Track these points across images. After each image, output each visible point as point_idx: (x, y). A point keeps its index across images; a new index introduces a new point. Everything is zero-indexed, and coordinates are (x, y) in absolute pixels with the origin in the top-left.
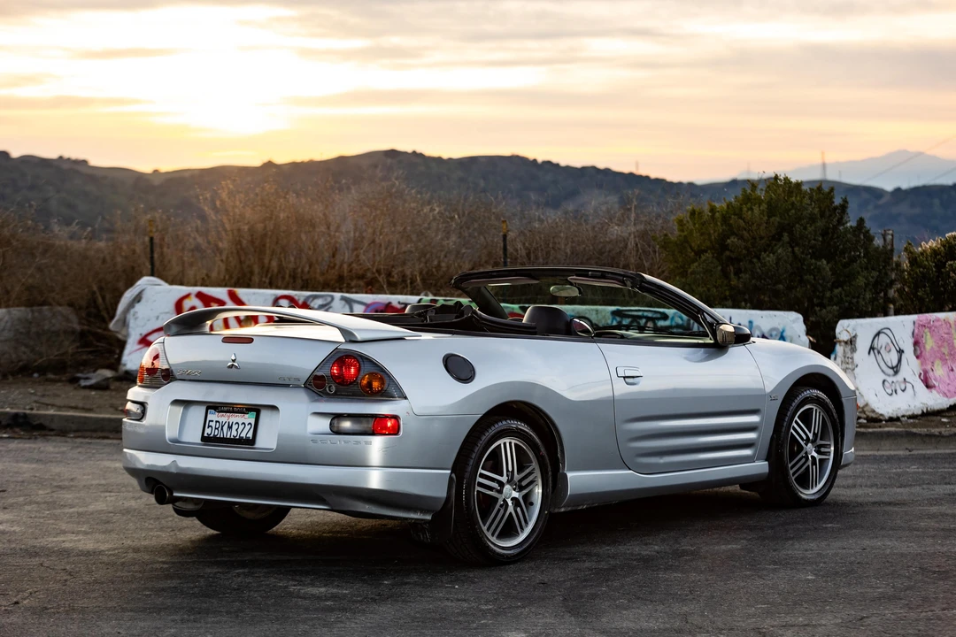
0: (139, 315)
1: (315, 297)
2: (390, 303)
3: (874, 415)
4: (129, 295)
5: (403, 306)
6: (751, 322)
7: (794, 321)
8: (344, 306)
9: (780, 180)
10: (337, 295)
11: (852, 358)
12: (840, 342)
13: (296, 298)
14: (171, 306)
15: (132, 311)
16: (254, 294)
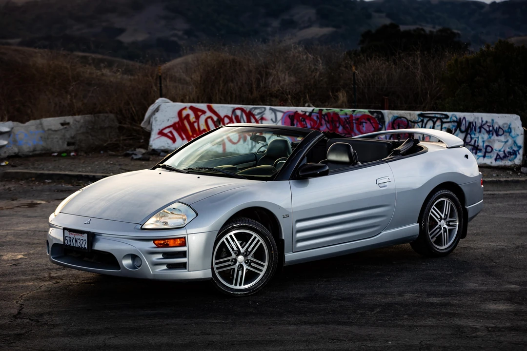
0: (158, 119)
1: (256, 108)
2: (297, 111)
4: (152, 108)
5: (304, 113)
6: (493, 120)
7: (518, 118)
8: (272, 113)
10: (268, 107)
13: (245, 109)
14: (176, 114)
15: (154, 117)
16: (222, 107)
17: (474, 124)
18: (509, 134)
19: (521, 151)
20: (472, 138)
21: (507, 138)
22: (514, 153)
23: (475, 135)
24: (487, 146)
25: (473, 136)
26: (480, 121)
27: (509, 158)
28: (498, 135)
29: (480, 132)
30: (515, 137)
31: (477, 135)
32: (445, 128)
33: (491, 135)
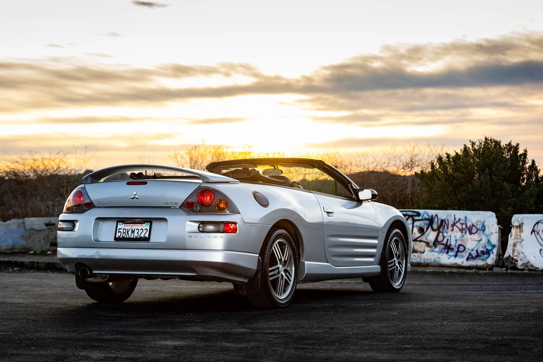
3: (533, 268)
6: (466, 218)
7: (490, 217)
9: (489, 140)
11: (520, 236)
12: (513, 226)
17: (447, 222)
18: (483, 233)
19: (495, 251)
20: (444, 237)
21: (480, 236)
22: (488, 252)
23: (447, 233)
24: (459, 245)
25: (445, 234)
26: (453, 219)
27: (482, 257)
28: (471, 233)
29: (452, 230)
30: (489, 235)
31: (450, 233)
32: (417, 226)
33: (464, 234)
